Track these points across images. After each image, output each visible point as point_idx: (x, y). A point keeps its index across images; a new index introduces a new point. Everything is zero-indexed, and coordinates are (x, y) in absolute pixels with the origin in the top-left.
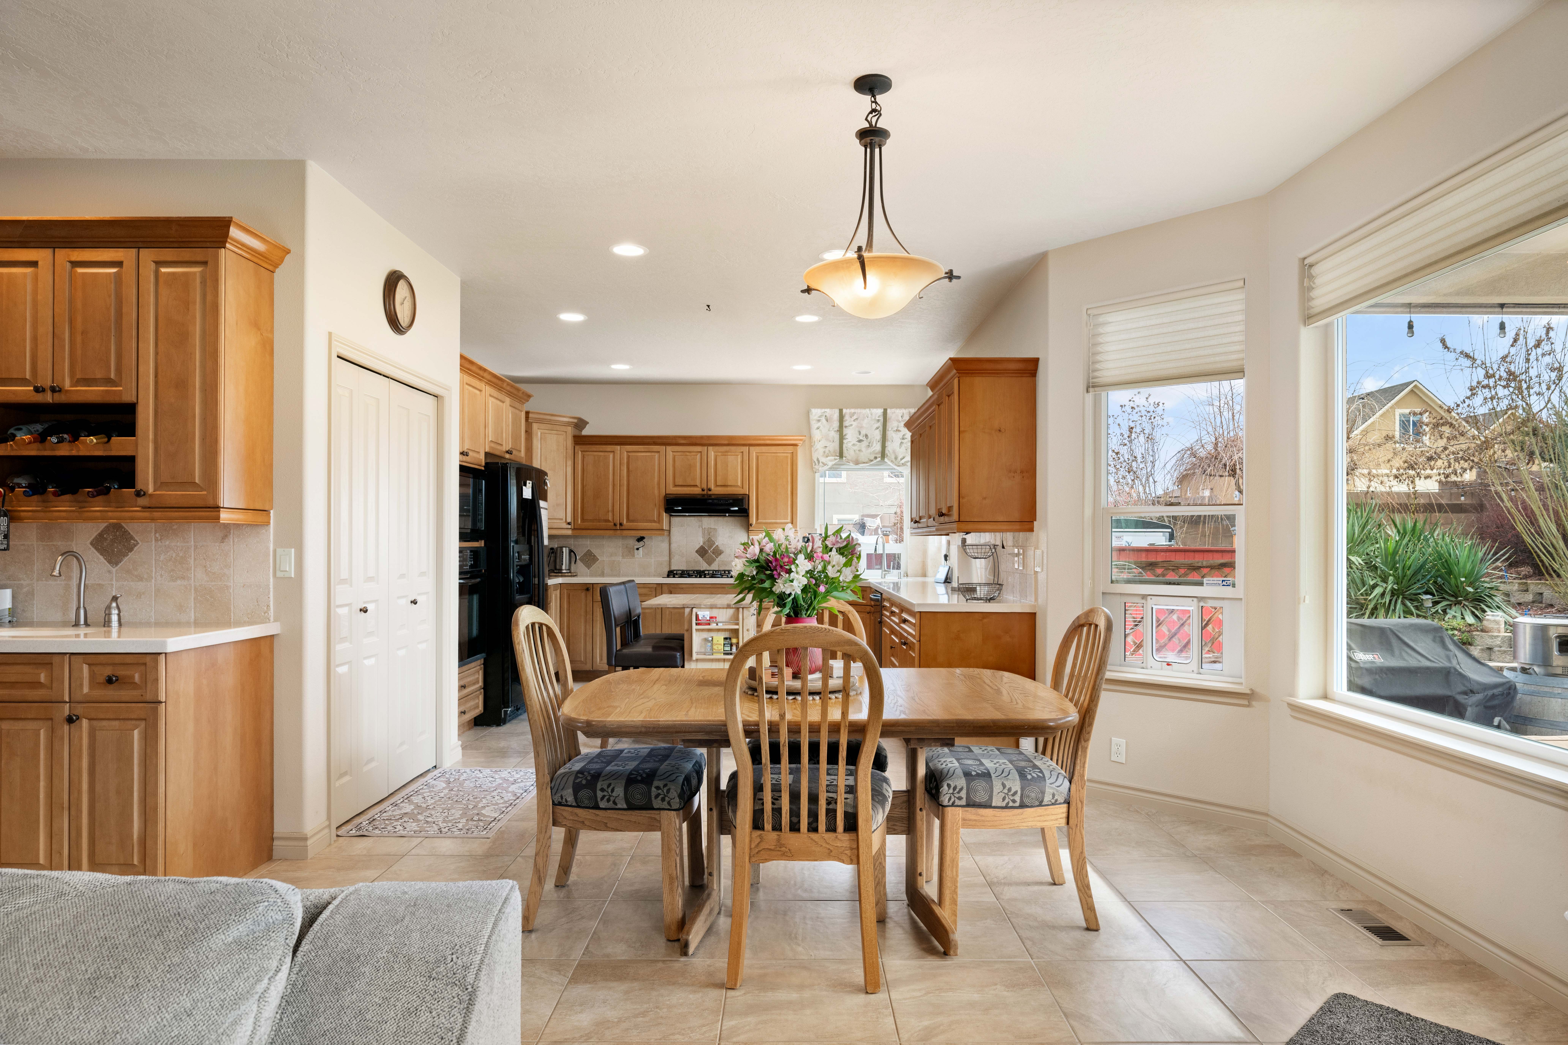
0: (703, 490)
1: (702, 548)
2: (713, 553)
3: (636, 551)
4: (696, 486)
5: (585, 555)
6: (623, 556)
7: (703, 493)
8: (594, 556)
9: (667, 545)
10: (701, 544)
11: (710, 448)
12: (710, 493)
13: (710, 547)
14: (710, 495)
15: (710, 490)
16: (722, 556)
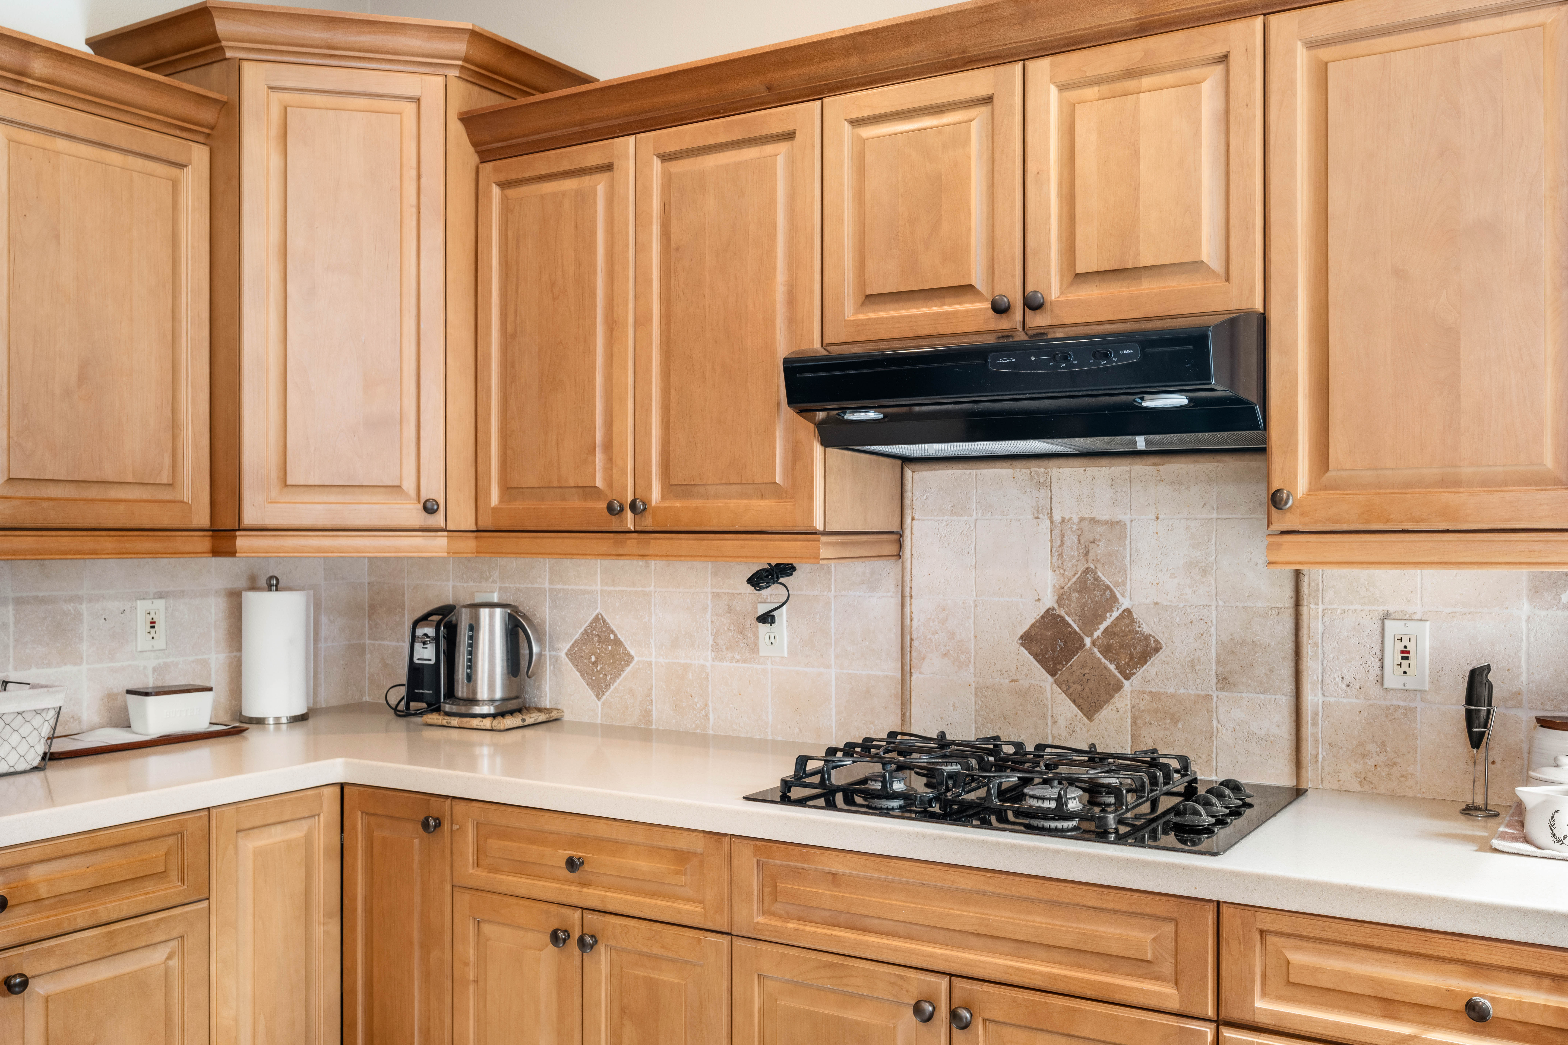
0: (1000, 309)
1: (1050, 619)
2: (1107, 650)
3: (763, 628)
4: (966, 290)
5: (587, 636)
6: (716, 647)
7: (1004, 324)
8: (618, 642)
9: (893, 602)
10: (1049, 601)
11: (1040, 68)
12: (1038, 320)
13: (1092, 618)
14: (1040, 334)
15: (1032, 304)
16: (1151, 669)
